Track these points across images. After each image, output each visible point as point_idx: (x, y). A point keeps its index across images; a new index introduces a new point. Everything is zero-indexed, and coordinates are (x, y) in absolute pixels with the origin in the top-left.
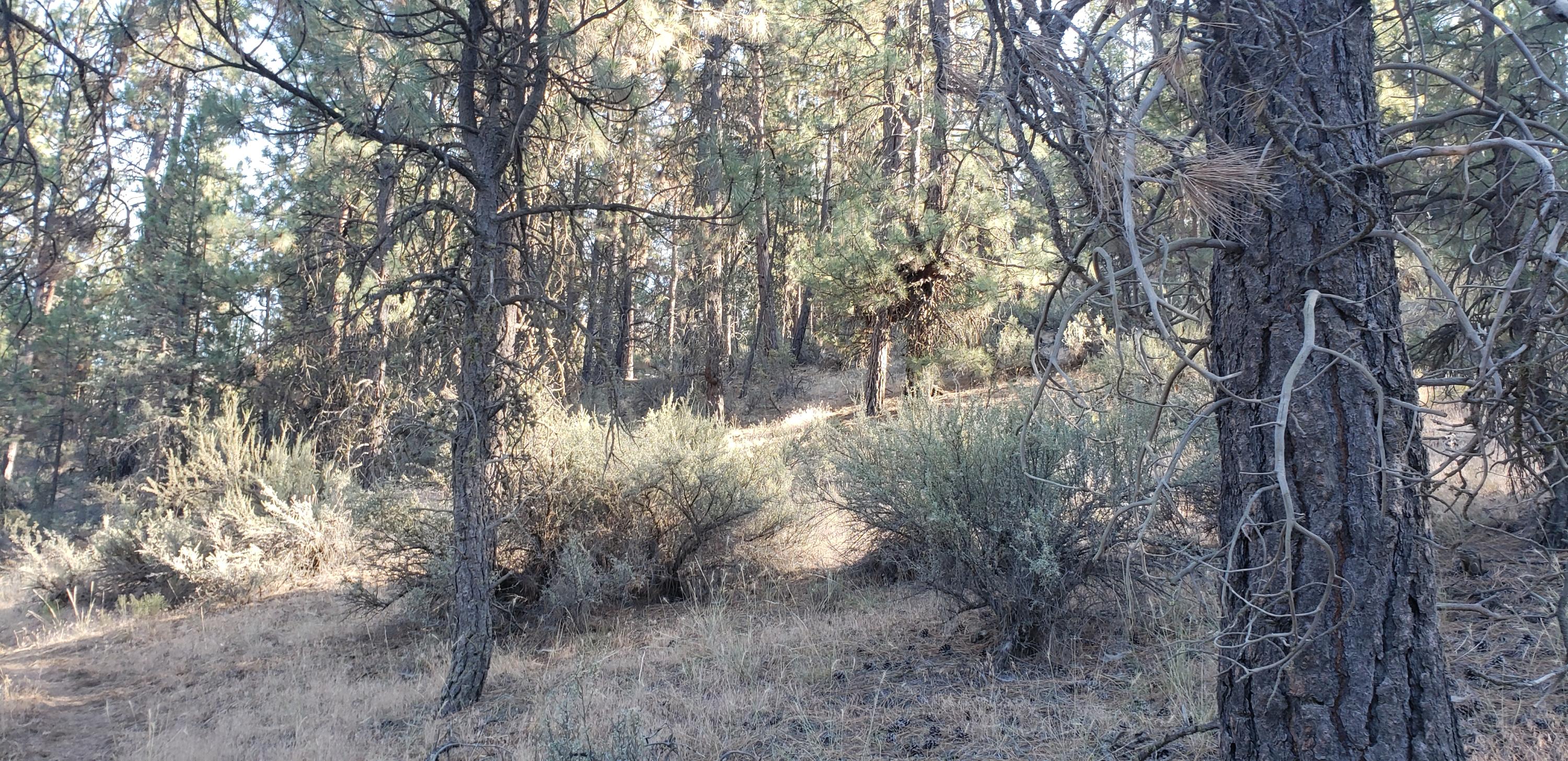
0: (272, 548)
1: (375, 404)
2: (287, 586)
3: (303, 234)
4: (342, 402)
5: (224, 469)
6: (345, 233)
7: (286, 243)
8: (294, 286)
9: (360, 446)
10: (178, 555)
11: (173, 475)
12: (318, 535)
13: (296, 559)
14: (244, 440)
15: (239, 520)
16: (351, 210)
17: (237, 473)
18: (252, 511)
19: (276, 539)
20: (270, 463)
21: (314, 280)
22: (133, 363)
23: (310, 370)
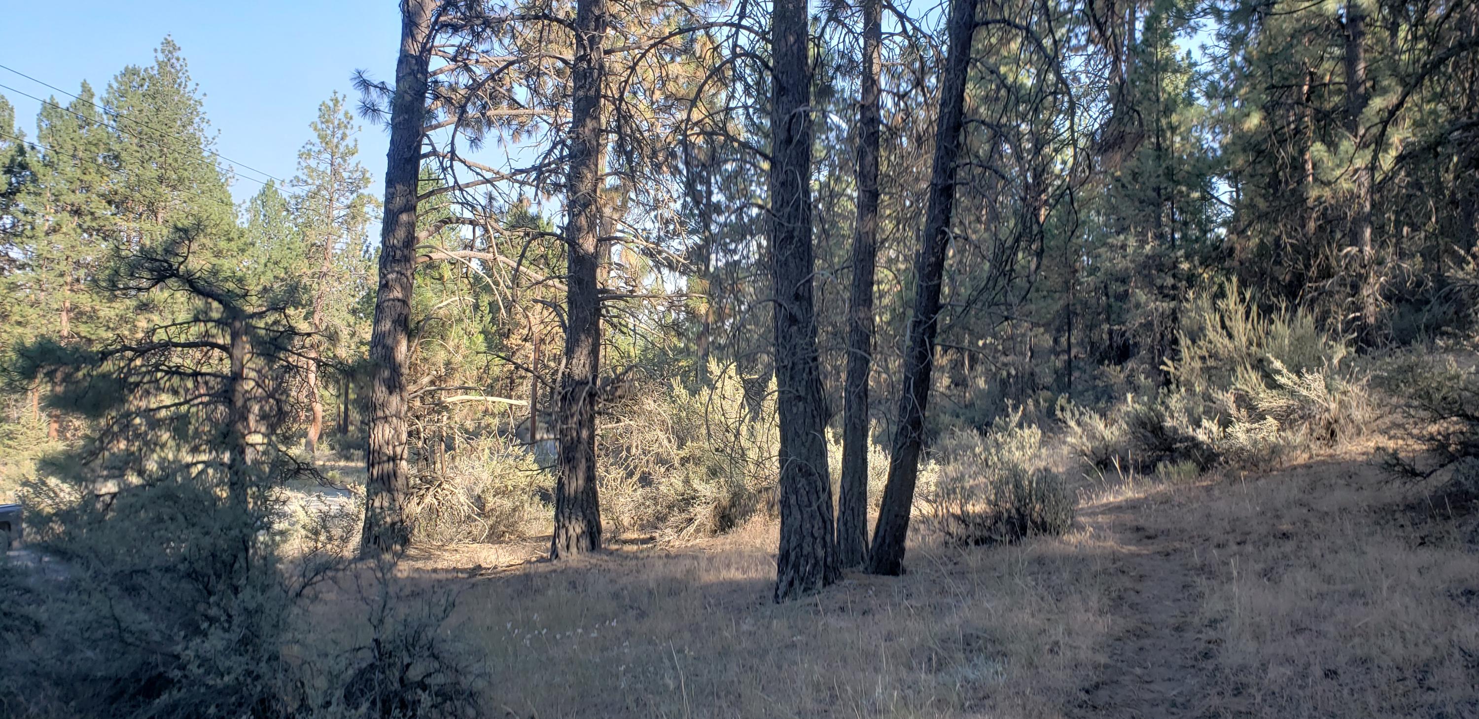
0: (1286, 419)
1: (1363, 271)
2: (1306, 456)
3: (1268, 110)
4: (1326, 273)
5: (1231, 346)
6: (1308, 99)
7: (1254, 121)
8: (1265, 163)
9: (1351, 316)
10: (1199, 426)
11: (1185, 354)
12: (1333, 406)
13: (1312, 430)
14: (1247, 318)
15: (1251, 393)
16: (1312, 74)
17: (1244, 349)
18: (1263, 385)
19: (1290, 410)
20: (1274, 338)
21: (1285, 154)
22: (1124, 257)
23: (1292, 245)
